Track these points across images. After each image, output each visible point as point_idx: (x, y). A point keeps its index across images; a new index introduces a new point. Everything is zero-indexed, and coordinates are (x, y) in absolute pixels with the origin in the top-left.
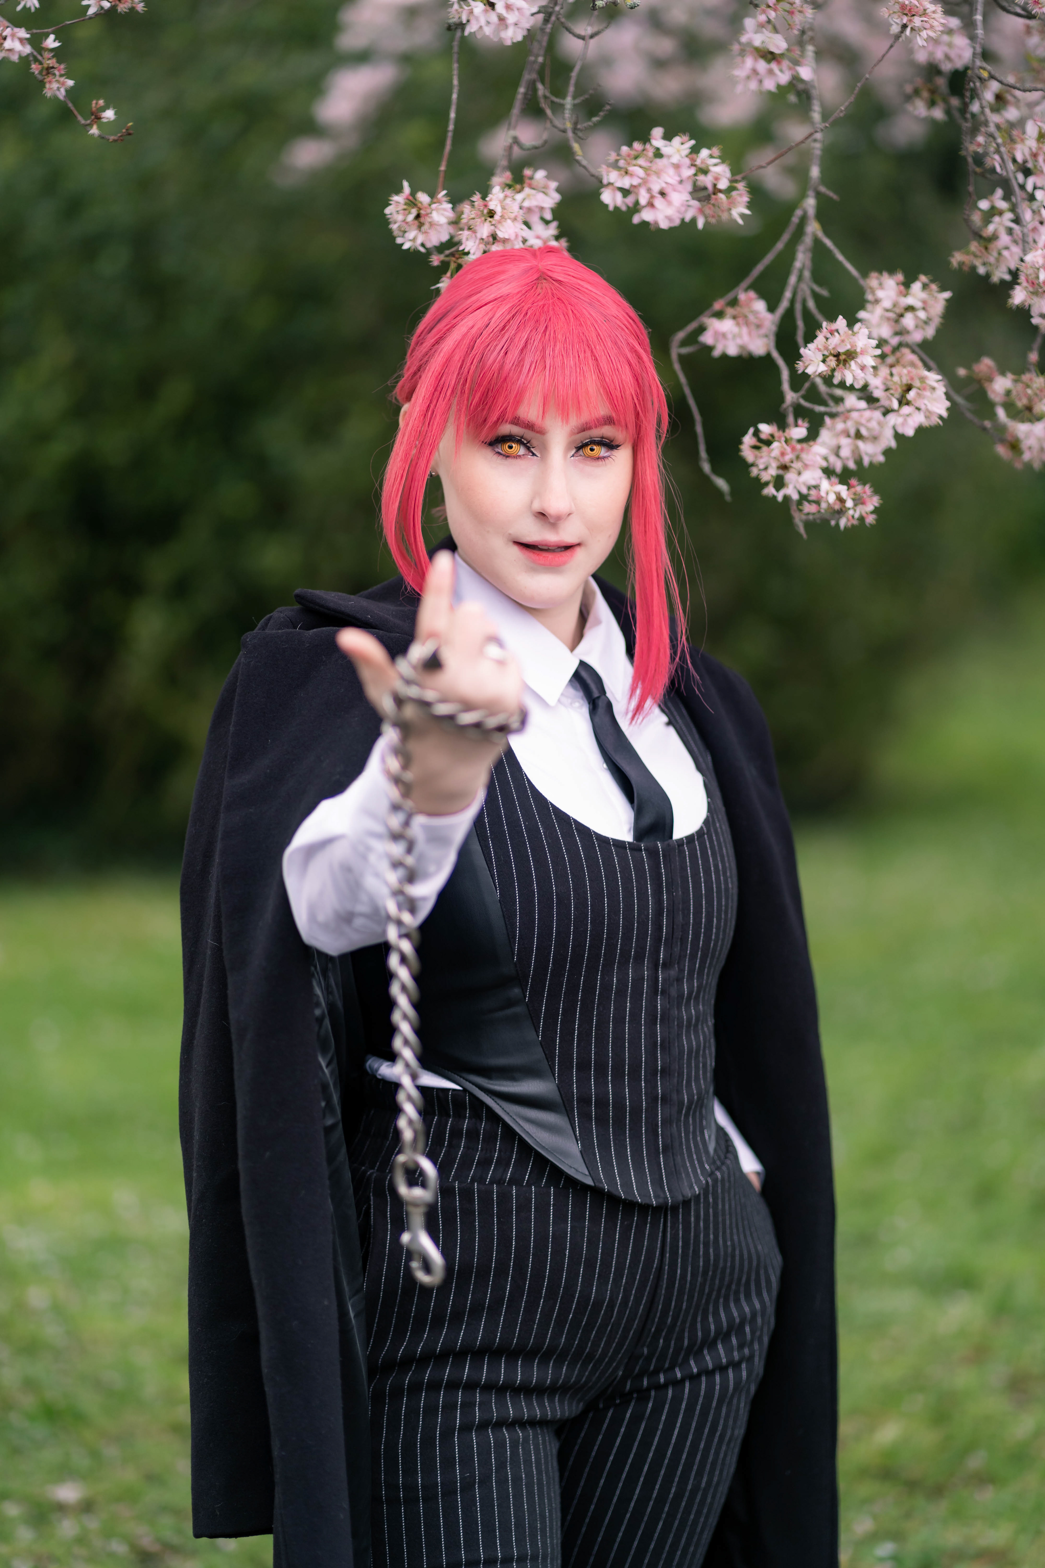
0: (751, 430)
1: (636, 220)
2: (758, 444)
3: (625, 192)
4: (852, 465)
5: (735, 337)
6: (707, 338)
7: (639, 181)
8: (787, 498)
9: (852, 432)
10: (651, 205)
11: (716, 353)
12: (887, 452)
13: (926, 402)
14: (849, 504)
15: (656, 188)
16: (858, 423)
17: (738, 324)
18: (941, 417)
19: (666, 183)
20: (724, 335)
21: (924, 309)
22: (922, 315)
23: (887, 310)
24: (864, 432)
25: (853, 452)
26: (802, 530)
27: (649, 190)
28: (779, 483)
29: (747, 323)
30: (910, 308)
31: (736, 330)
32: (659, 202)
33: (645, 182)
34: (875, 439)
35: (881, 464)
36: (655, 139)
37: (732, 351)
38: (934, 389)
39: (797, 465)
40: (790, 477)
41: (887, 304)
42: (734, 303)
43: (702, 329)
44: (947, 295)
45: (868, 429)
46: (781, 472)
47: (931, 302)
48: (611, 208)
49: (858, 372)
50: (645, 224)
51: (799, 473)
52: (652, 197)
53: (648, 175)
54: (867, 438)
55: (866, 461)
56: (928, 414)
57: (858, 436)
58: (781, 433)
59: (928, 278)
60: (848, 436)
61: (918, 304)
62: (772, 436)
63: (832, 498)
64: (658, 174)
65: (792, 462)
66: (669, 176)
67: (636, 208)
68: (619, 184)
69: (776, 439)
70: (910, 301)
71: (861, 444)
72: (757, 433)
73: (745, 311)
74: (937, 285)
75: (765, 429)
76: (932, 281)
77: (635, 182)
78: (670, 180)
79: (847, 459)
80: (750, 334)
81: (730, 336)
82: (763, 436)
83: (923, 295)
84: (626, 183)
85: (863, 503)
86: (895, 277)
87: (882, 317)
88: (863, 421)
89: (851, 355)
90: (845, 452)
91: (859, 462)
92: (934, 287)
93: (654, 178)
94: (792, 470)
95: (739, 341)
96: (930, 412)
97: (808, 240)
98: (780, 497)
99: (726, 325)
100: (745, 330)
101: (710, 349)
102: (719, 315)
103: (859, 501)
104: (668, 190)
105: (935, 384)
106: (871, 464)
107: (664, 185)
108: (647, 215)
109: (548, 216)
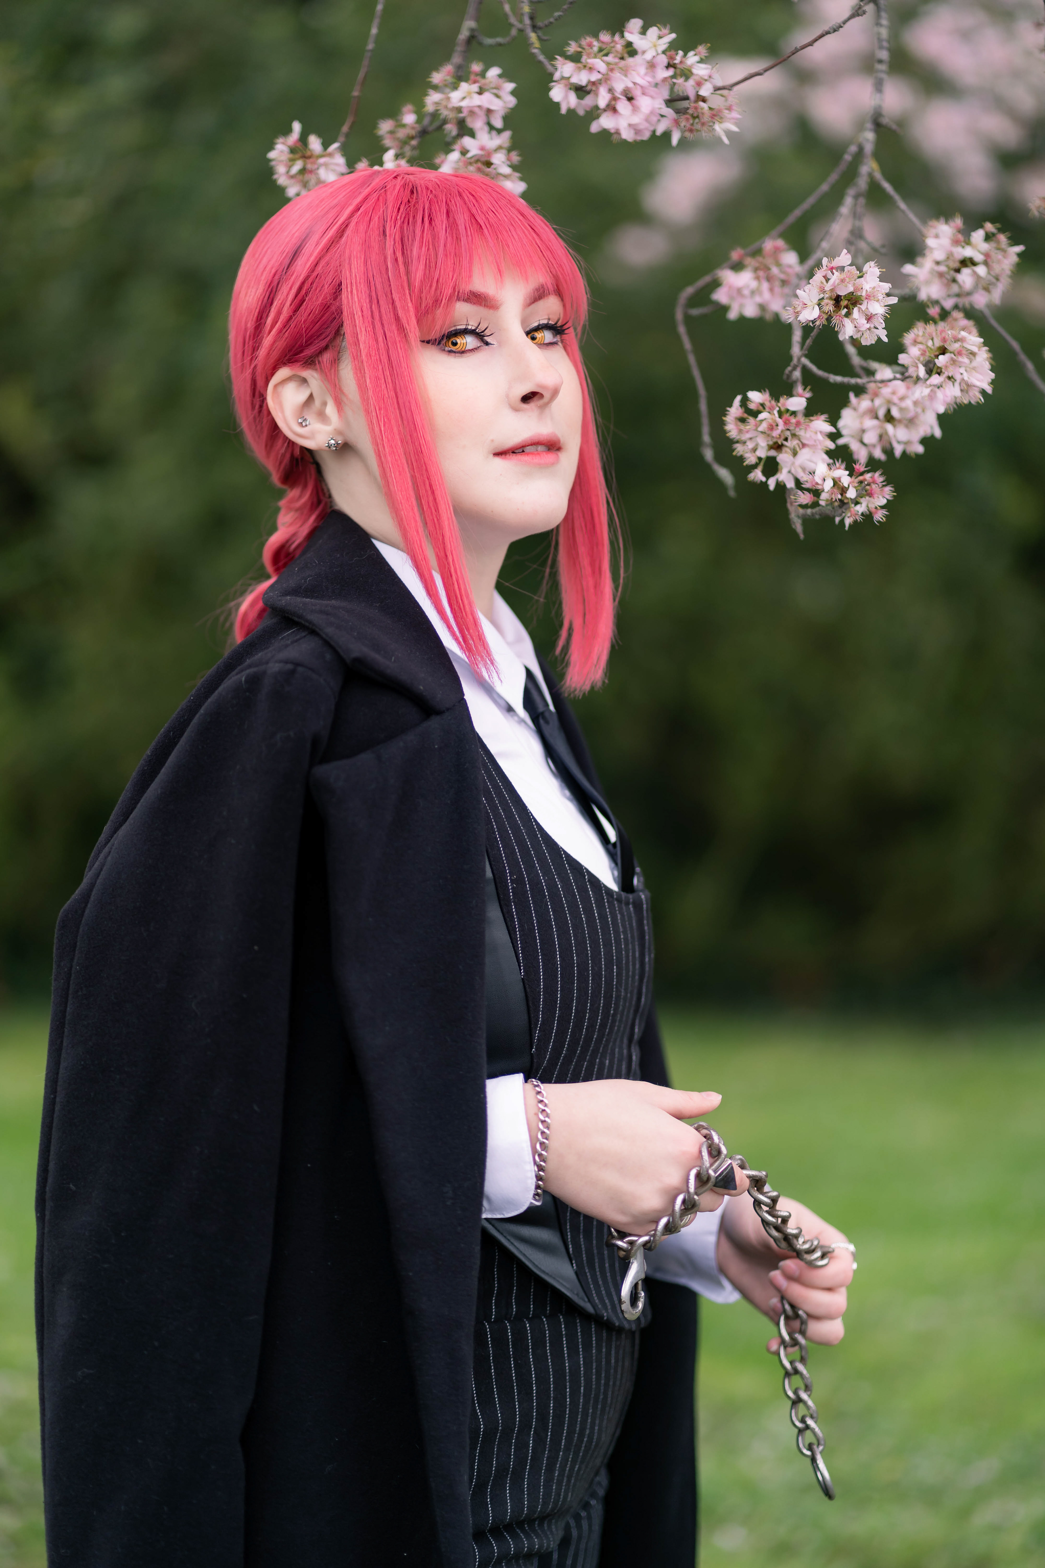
0: (739, 398)
1: (594, 128)
2: (746, 415)
3: (581, 91)
4: (878, 454)
5: (753, 293)
6: (720, 296)
7: (599, 76)
8: (781, 487)
9: (881, 413)
10: (612, 108)
11: (732, 315)
12: (926, 441)
13: (962, 370)
14: (851, 494)
15: (619, 87)
16: (889, 402)
17: (757, 278)
18: (983, 392)
19: (635, 83)
20: (739, 291)
21: (986, 263)
22: (981, 270)
23: (938, 263)
24: (895, 413)
25: (881, 437)
26: (798, 527)
27: (611, 90)
28: (771, 466)
29: (769, 279)
30: (968, 262)
31: (754, 284)
32: (623, 106)
33: (606, 79)
34: (911, 422)
35: (917, 455)
36: (631, 33)
37: (750, 311)
38: (973, 354)
39: (792, 443)
40: (783, 458)
41: (939, 255)
42: (757, 252)
43: (716, 284)
44: (1020, 248)
45: (901, 410)
46: (773, 453)
47: (997, 256)
48: (563, 110)
49: (864, 324)
50: (605, 134)
51: (795, 454)
52: (615, 99)
53: (612, 70)
54: (900, 421)
55: (898, 451)
56: (966, 387)
57: (889, 418)
58: (773, 402)
59: (995, 226)
60: (877, 418)
61: (979, 258)
62: (763, 405)
63: (828, 485)
64: (625, 72)
65: (786, 439)
66: (638, 74)
67: (594, 113)
68: (574, 80)
69: (767, 409)
70: (968, 252)
71: (889, 427)
72: (745, 401)
73: (769, 261)
74: (1005, 236)
75: (755, 397)
76: (1001, 230)
77: (594, 77)
78: (639, 80)
79: (874, 446)
80: (771, 290)
81: (746, 292)
82: (752, 406)
83: (985, 246)
84: (582, 78)
85: (870, 494)
86: (952, 224)
87: (932, 272)
88: (895, 399)
89: (854, 300)
90: (871, 438)
91: (889, 451)
92: (1003, 238)
93: (617, 75)
94: (784, 449)
95: (758, 299)
96: (968, 385)
97: (862, 183)
98: (772, 483)
99: (744, 279)
100: (765, 286)
101: (725, 309)
102: (738, 267)
103: (865, 491)
104: (637, 93)
105: (975, 349)
106: (904, 453)
107: (631, 85)
108: (606, 122)
109: (498, 123)
